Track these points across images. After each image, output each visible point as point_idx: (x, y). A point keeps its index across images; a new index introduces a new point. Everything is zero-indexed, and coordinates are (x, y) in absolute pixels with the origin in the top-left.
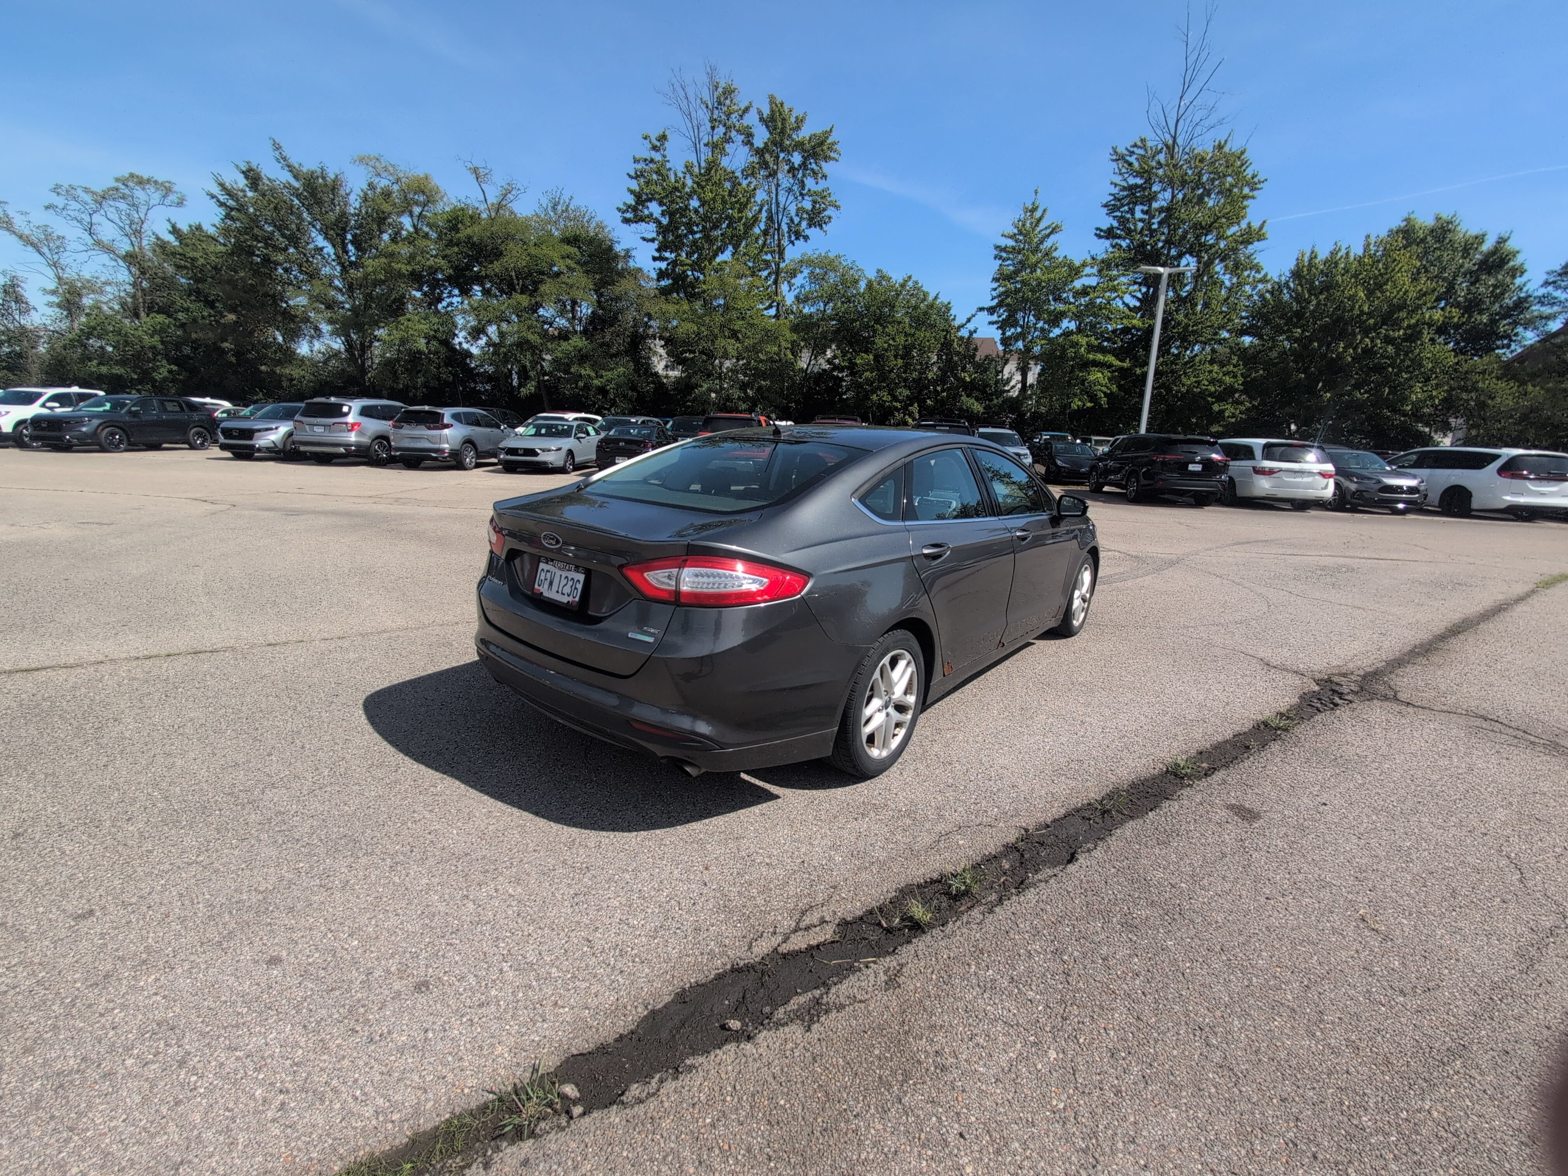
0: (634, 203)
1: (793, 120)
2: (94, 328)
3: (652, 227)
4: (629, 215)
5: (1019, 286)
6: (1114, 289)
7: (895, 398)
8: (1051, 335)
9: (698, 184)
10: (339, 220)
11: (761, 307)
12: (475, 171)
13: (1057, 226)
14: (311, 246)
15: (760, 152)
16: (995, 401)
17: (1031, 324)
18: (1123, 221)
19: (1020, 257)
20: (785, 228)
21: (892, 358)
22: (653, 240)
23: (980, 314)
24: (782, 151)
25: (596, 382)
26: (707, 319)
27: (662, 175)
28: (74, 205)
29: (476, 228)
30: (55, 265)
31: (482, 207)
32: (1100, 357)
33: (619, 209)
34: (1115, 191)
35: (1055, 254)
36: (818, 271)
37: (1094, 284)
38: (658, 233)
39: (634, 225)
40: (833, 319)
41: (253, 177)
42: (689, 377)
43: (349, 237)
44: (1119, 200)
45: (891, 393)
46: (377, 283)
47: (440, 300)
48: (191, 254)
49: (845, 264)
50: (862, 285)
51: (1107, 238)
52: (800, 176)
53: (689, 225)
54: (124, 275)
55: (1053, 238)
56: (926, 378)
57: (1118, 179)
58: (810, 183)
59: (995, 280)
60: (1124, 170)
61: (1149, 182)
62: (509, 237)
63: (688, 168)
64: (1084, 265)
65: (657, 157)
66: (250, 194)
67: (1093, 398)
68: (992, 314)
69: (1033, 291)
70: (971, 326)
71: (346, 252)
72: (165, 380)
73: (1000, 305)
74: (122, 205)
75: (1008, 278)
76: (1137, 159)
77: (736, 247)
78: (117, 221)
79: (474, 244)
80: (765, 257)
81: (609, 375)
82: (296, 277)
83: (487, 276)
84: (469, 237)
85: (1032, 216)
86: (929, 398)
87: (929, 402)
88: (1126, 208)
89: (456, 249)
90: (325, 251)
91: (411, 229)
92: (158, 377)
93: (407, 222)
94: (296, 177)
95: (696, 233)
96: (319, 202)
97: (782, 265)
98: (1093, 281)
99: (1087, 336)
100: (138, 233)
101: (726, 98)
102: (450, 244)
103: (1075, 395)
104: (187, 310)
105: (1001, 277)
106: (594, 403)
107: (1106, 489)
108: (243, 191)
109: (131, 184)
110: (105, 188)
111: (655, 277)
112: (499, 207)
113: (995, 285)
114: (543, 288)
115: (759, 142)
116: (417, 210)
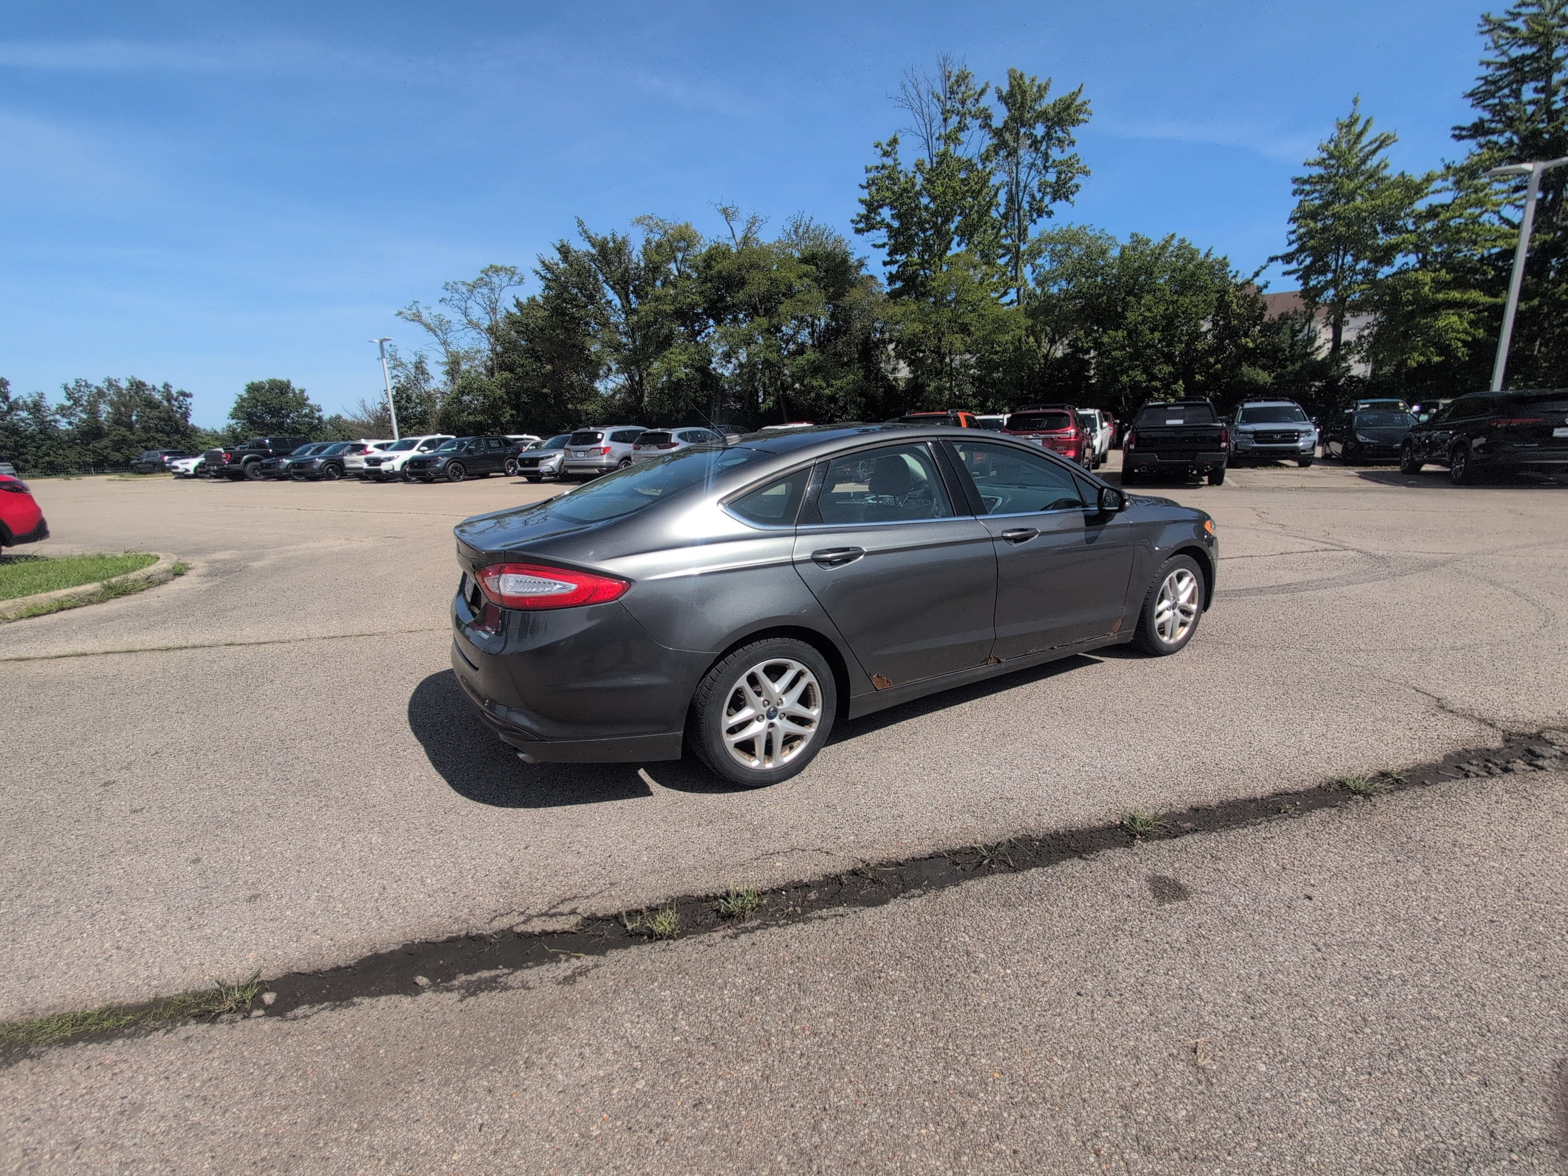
0: (866, 212)
1: (1035, 89)
2: (465, 388)
3: (884, 232)
4: (861, 225)
5: (1329, 222)
6: (1480, 203)
7: (1153, 377)
8: (1380, 276)
9: (928, 181)
10: (623, 276)
11: (994, 295)
12: (725, 211)
13: (1388, 138)
14: (603, 301)
15: (998, 133)
16: (1290, 368)
17: (1346, 267)
18: (1499, 111)
19: (1331, 186)
20: (1026, 206)
21: (1148, 332)
22: (883, 246)
23: (1272, 264)
24: (1023, 126)
25: (827, 392)
26: (934, 317)
27: (893, 179)
28: (457, 296)
29: (726, 263)
30: (445, 343)
31: (732, 243)
32: (1456, 295)
33: (853, 221)
34: (1484, 72)
35: (1386, 173)
36: (1059, 247)
37: (1449, 201)
38: (890, 238)
39: (866, 234)
40: (1076, 298)
41: (564, 251)
42: (916, 378)
43: (631, 288)
44: (1494, 83)
45: (1146, 371)
46: (649, 325)
47: (699, 333)
48: (525, 322)
49: (1091, 234)
50: (1115, 253)
51: (1472, 137)
52: (1043, 148)
53: (921, 224)
54: (484, 345)
55: (1381, 154)
56: (1195, 350)
57: (1492, 56)
58: (1055, 153)
59: (1293, 220)
60: (1502, 42)
61: (1547, 47)
62: (754, 266)
63: (919, 166)
64: (1429, 179)
65: (889, 162)
66: (561, 266)
67: (1444, 349)
68: (1288, 262)
69: (1349, 226)
70: (1259, 282)
71: (629, 302)
72: (507, 422)
73: (1301, 250)
74: (485, 290)
75: (1313, 215)
76: (1525, 22)
77: (971, 236)
78: (482, 303)
79: (723, 278)
80: (1004, 242)
81: (837, 383)
82: (593, 328)
83: (734, 305)
84: (720, 272)
85: (1348, 133)
86: (1200, 373)
87: (1198, 377)
88: (1506, 91)
89: (709, 285)
90: (613, 303)
91: (676, 273)
92: (503, 420)
93: (672, 266)
94: (593, 245)
95: (927, 230)
96: (609, 263)
97: (1023, 248)
98: (1446, 198)
99: (1435, 271)
100: (494, 310)
101: (959, 86)
102: (706, 280)
103: (1414, 349)
104: (523, 365)
105: (1302, 215)
106: (827, 412)
107: (1426, 468)
108: (557, 264)
109: (490, 273)
110: (475, 280)
111: (886, 282)
112: (746, 240)
113: (1293, 227)
114: (782, 308)
115: (997, 122)
116: (680, 256)
